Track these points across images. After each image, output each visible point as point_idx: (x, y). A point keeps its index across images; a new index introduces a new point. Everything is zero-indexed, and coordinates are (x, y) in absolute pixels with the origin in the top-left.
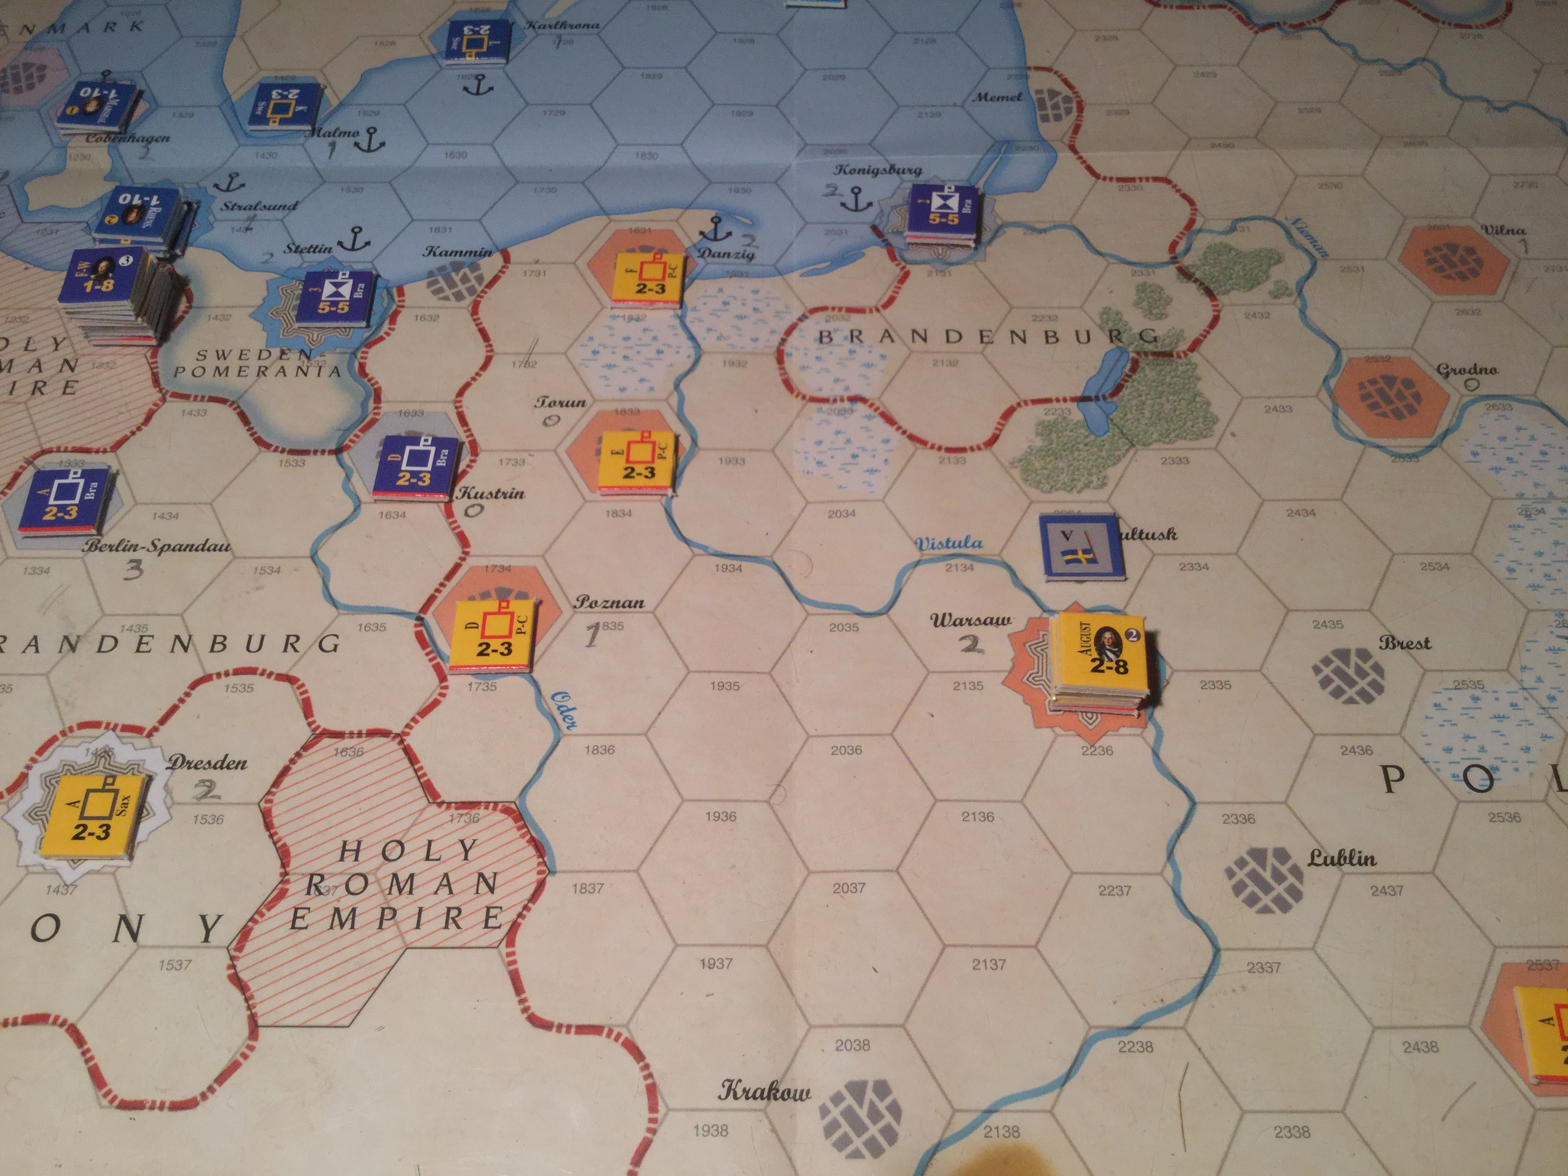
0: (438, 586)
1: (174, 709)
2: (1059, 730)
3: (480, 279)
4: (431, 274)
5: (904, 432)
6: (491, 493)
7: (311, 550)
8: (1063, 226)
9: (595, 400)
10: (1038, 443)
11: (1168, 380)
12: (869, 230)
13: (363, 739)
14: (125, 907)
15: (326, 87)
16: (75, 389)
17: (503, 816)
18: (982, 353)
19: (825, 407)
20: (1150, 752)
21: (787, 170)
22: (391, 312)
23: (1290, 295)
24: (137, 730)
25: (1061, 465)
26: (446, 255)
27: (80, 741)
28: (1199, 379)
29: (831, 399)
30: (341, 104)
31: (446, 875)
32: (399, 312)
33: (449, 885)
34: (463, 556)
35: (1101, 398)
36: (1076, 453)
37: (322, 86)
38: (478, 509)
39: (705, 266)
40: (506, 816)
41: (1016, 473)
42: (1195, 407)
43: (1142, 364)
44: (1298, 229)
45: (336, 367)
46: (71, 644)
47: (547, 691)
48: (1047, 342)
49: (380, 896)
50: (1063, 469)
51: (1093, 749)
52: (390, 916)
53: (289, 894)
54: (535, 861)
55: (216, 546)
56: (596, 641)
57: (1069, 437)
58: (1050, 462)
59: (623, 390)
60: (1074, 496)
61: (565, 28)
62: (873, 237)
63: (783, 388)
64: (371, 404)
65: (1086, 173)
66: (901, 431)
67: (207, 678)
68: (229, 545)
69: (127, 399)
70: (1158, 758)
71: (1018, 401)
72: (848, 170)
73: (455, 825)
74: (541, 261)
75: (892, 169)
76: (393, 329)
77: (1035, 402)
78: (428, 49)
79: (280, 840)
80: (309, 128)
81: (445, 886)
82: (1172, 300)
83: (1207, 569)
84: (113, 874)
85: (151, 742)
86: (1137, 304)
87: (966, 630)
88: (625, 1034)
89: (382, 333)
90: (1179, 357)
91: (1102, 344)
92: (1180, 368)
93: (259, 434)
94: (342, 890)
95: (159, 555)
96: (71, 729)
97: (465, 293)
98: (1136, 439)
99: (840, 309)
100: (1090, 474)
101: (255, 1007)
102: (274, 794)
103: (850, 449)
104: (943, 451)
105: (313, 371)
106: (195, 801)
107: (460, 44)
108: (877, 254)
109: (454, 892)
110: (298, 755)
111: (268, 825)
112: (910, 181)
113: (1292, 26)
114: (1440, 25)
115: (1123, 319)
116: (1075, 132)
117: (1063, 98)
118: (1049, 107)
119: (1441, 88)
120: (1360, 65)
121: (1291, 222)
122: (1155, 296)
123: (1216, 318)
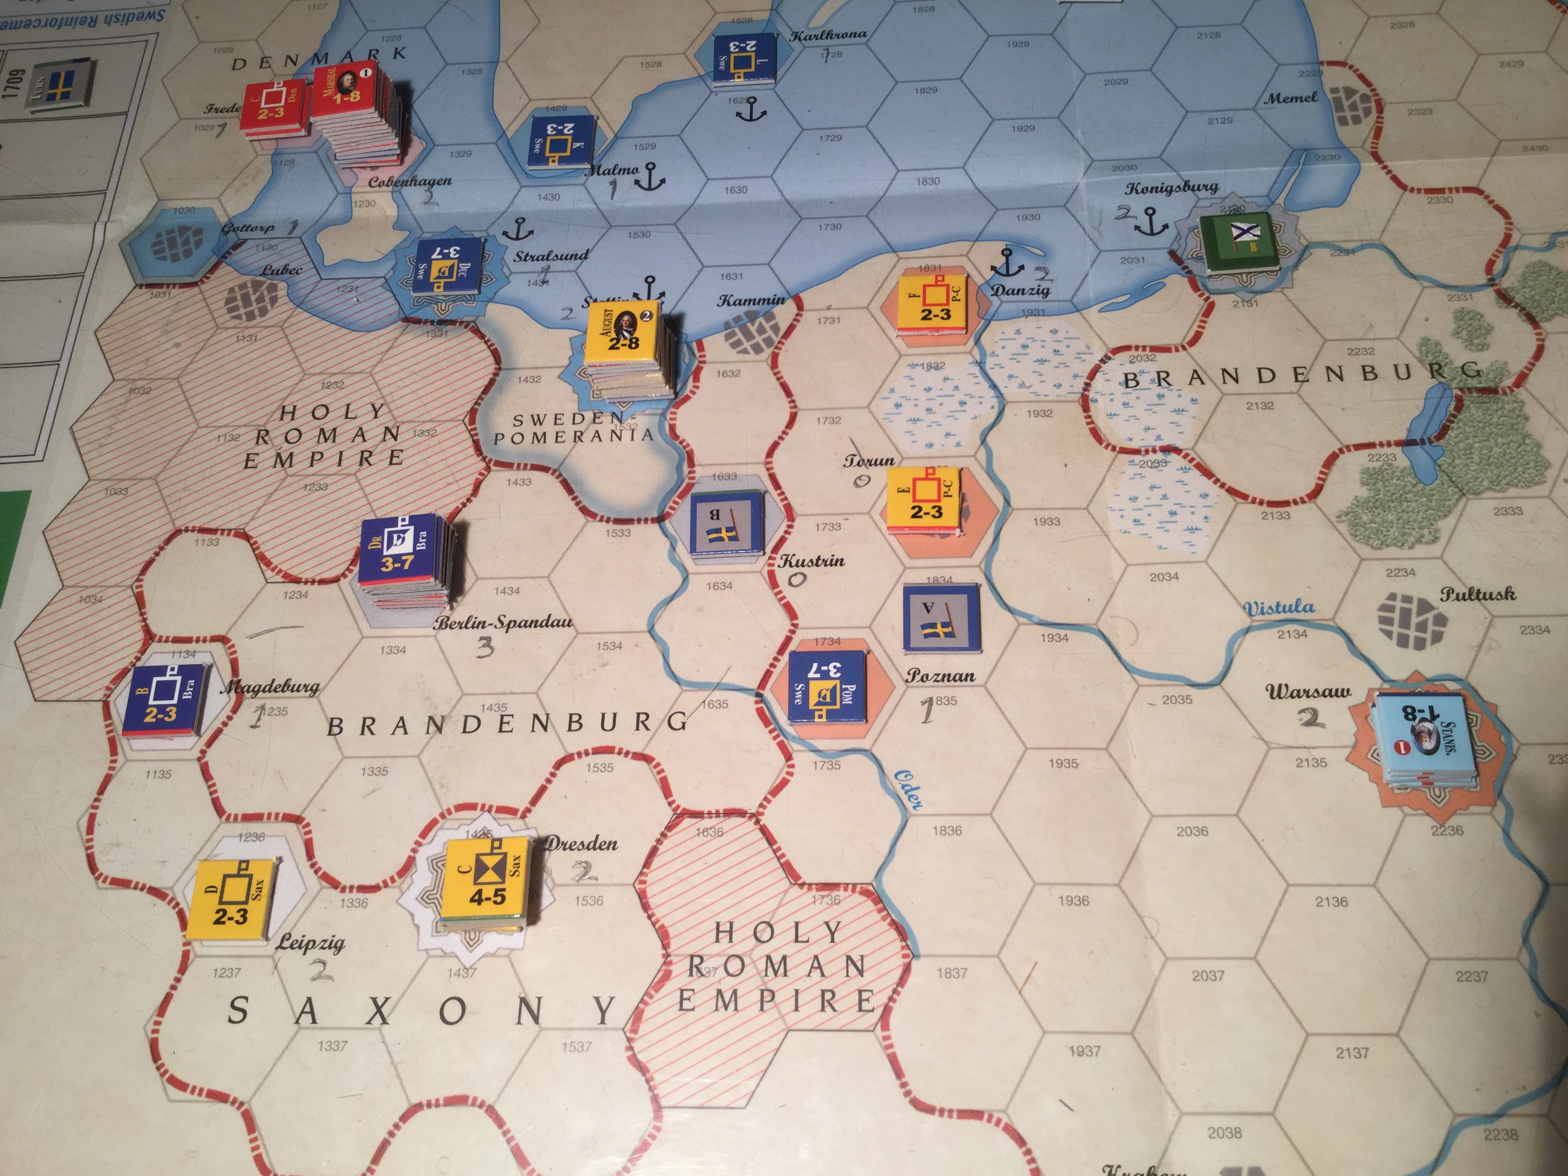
0: (772, 661)
1: (542, 790)
2: (1407, 810)
3: (776, 329)
4: (727, 326)
5: (1223, 486)
6: (811, 561)
7: (648, 624)
8: (1371, 245)
9: (903, 459)
10: (1363, 493)
11: (1495, 420)
12: (1168, 257)
13: (721, 819)
14: (524, 989)
15: (598, 118)
16: (401, 459)
17: (863, 898)
18: (1297, 393)
19: (1137, 458)
20: (1500, 831)
21: (1075, 190)
22: (693, 369)
24: (511, 811)
25: (1390, 517)
26: (740, 304)
27: (458, 823)
28: (1527, 419)
29: (1143, 449)
30: (617, 137)
31: (816, 957)
32: (702, 368)
33: (820, 967)
34: (792, 628)
35: (1426, 441)
36: (1405, 503)
37: (595, 118)
38: (800, 578)
39: (1000, 305)
40: (865, 898)
41: (1344, 527)
42: (1527, 452)
43: (1466, 403)
45: (648, 430)
46: (436, 725)
47: (890, 771)
48: (1366, 379)
49: (757, 977)
50: (1392, 522)
51: (1443, 829)
52: (769, 998)
53: (673, 975)
54: (899, 944)
55: (559, 621)
56: (931, 717)
57: (1397, 485)
58: (1379, 514)
59: (930, 446)
60: (1406, 553)
61: (831, 38)
62: (1173, 265)
63: (1092, 439)
64: (686, 469)
65: (1393, 185)
66: (1219, 484)
67: (568, 758)
68: (570, 621)
69: (454, 469)
70: (1509, 838)
71: (1340, 446)
72: (1140, 189)
73: (818, 907)
74: (833, 307)
75: (1187, 186)
76: (697, 387)
77: (1359, 447)
78: (695, 69)
79: (658, 921)
80: (589, 166)
81: (816, 968)
82: (1493, 328)
83: (1549, 632)
84: (508, 956)
85: (526, 824)
86: (1456, 333)
87: (1304, 702)
88: (1005, 1120)
89: (687, 392)
90: (1505, 393)
91: (1422, 380)
92: (1507, 407)
93: (584, 503)
94: (721, 971)
95: (507, 632)
96: (449, 812)
97: (763, 345)
98: (1466, 488)
99: (1144, 348)
100: (1422, 528)
101: (656, 1088)
102: (646, 875)
103: (1168, 505)
104: (1265, 505)
105: (626, 435)
106: (574, 882)
107: (727, 63)
108: (1178, 284)
109: (826, 974)
110: (663, 835)
111: (645, 907)
112: (1206, 199)
115: (1443, 351)
116: (1377, 137)
117: (1361, 97)
118: (1346, 108)
122: (1475, 324)
123: (1541, 347)
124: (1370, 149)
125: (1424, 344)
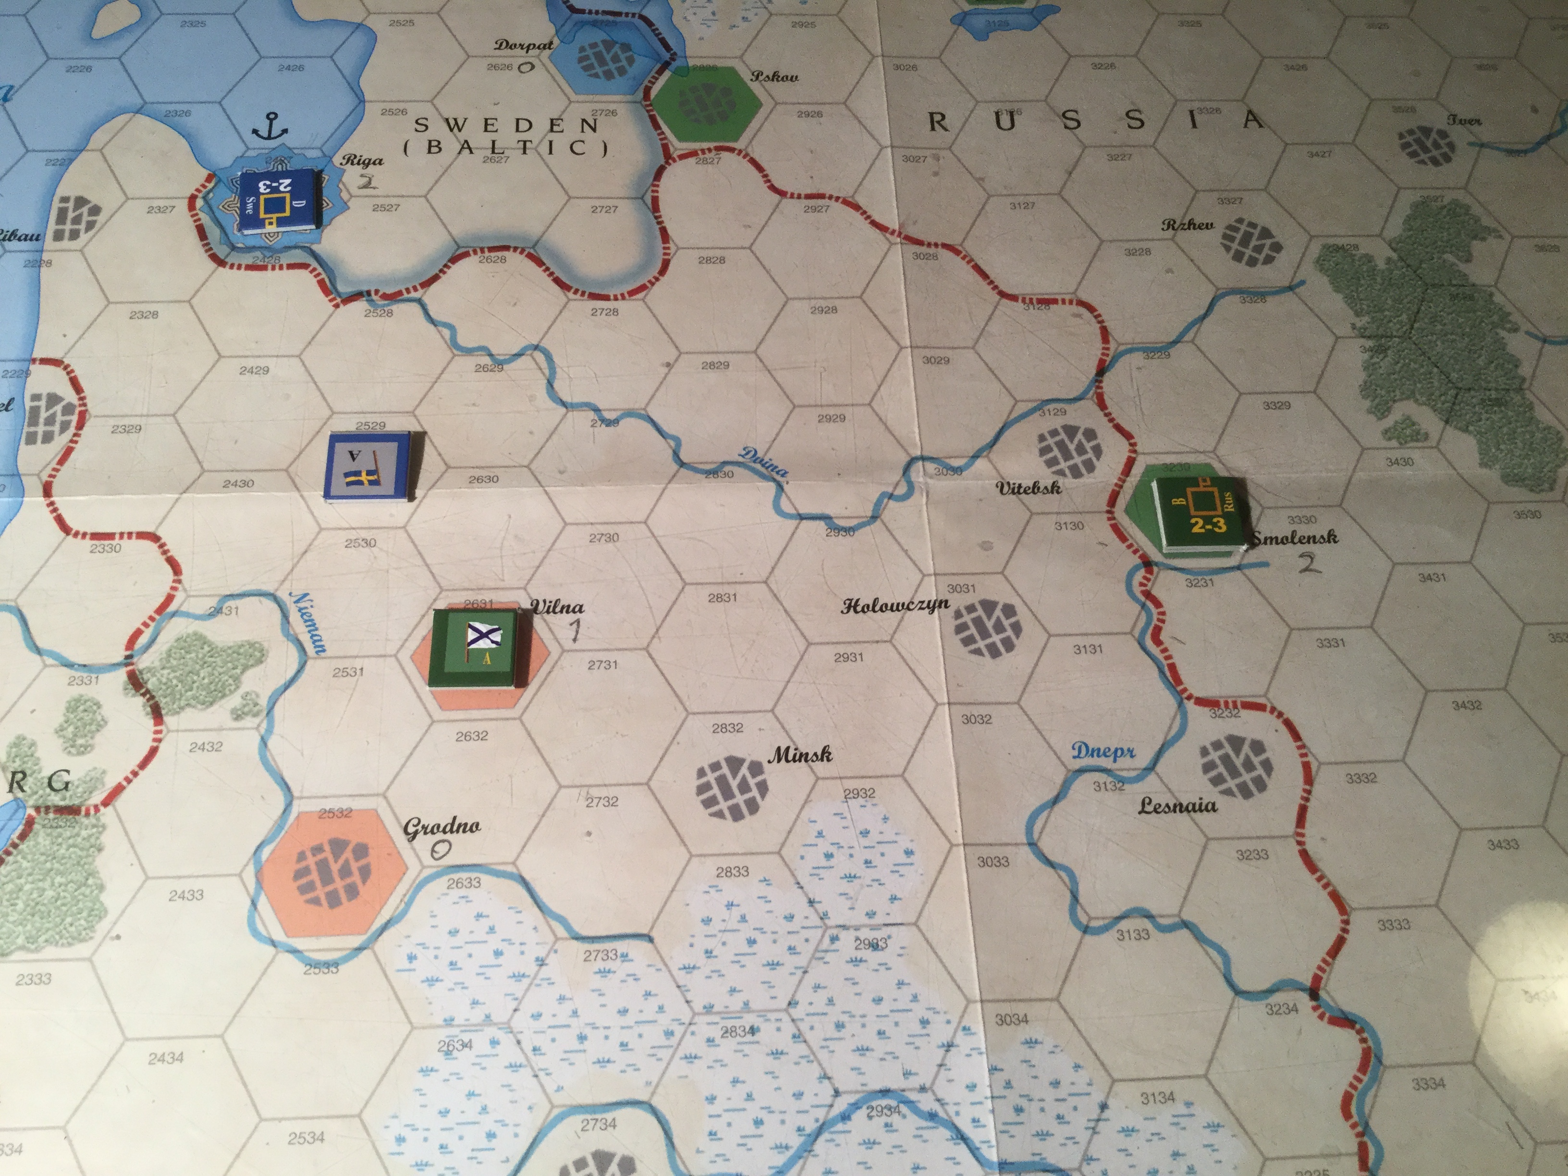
8: (4, 608)
11: (62, 851)
23: (255, 715)
28: (100, 850)
42: (84, 895)
43: (37, 826)
44: (300, 610)
65: (54, 525)
82: (106, 723)
83: (20, 1153)
86: (60, 731)
90: (87, 814)
92: (83, 833)
113: (385, 297)
114: (570, 295)
115: (36, 755)
116: (61, 462)
117: (64, 407)
118: (42, 420)
119: (545, 391)
120: (454, 355)
121: (295, 599)
122: (87, 718)
123: (153, 751)
124: (45, 478)
125: (16, 745)
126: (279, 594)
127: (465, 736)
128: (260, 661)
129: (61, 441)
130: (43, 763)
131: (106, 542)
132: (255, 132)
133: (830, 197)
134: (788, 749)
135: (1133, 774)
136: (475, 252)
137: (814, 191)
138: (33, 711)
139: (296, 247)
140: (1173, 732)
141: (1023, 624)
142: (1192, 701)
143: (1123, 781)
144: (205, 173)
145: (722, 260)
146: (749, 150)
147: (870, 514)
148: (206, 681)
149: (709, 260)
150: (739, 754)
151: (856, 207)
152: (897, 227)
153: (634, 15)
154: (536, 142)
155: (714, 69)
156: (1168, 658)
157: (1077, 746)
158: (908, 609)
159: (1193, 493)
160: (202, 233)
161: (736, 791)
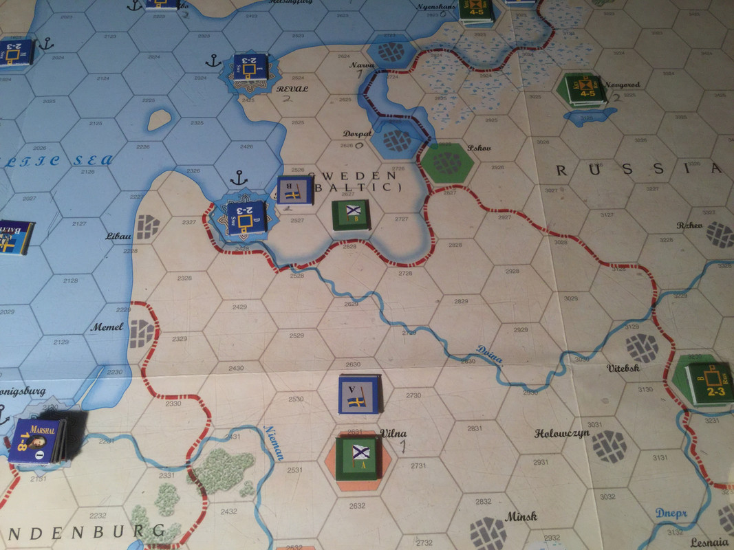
8: (126, 436)
12: (3, 441)
23: (252, 494)
44: (269, 436)
48: (95, 537)
62: (4, 447)
65: (148, 393)
75: (27, 391)
82: (179, 499)
86: (157, 503)
90: (174, 548)
91: (128, 538)
112: (37, 400)
113: (300, 267)
114: (388, 264)
115: (146, 516)
116: (149, 357)
117: (148, 327)
118: (138, 335)
119: (379, 315)
120: (335, 298)
121: (266, 430)
122: (170, 495)
123: (203, 514)
124: (142, 366)
125: (136, 511)
126: (258, 427)
127: (354, 506)
128: (252, 465)
129: (148, 346)
130: (150, 520)
131: (174, 400)
132: (232, 181)
133: (511, 211)
134: (515, 513)
135: (686, 525)
136: (341, 243)
137: (503, 208)
138: (143, 492)
139: (255, 242)
140: (705, 503)
141: (627, 444)
142: (713, 485)
143: (682, 529)
144: (209, 203)
145: (460, 245)
146: (469, 187)
147: (545, 383)
148: (227, 475)
149: (454, 245)
150: (490, 516)
151: (524, 216)
152: (546, 228)
153: (409, 117)
154: (366, 184)
155: (450, 144)
156: (700, 462)
157: (658, 511)
158: (569, 435)
159: (707, 374)
160: (210, 235)
161: (490, 537)
